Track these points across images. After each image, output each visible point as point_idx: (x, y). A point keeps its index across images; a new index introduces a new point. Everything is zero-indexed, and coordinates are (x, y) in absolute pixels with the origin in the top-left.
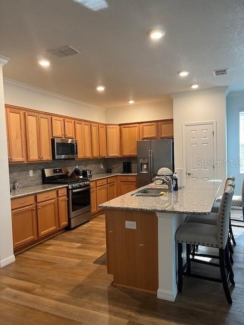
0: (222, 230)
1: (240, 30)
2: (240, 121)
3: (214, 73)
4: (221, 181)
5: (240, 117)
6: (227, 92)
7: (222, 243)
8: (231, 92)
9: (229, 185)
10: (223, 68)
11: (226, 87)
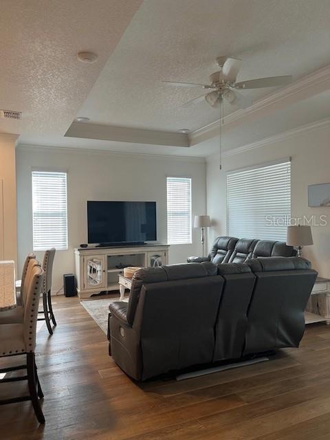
0: (31, 327)
1: (46, 70)
2: (33, 182)
3: (2, 112)
4: (13, 262)
5: (33, 178)
6: (17, 142)
7: (30, 345)
8: (20, 144)
9: (35, 265)
10: (16, 110)
11: (17, 136)
